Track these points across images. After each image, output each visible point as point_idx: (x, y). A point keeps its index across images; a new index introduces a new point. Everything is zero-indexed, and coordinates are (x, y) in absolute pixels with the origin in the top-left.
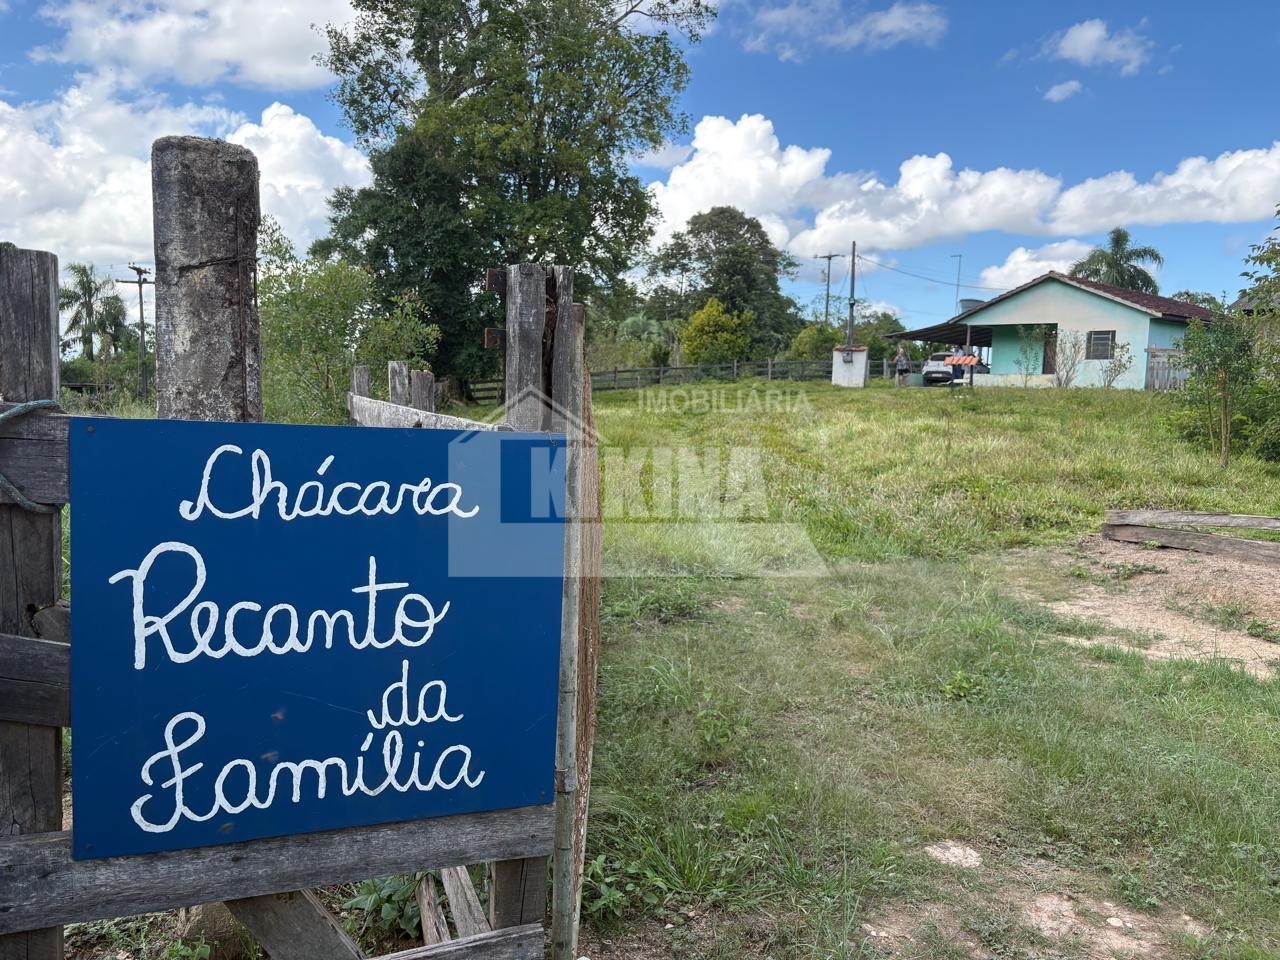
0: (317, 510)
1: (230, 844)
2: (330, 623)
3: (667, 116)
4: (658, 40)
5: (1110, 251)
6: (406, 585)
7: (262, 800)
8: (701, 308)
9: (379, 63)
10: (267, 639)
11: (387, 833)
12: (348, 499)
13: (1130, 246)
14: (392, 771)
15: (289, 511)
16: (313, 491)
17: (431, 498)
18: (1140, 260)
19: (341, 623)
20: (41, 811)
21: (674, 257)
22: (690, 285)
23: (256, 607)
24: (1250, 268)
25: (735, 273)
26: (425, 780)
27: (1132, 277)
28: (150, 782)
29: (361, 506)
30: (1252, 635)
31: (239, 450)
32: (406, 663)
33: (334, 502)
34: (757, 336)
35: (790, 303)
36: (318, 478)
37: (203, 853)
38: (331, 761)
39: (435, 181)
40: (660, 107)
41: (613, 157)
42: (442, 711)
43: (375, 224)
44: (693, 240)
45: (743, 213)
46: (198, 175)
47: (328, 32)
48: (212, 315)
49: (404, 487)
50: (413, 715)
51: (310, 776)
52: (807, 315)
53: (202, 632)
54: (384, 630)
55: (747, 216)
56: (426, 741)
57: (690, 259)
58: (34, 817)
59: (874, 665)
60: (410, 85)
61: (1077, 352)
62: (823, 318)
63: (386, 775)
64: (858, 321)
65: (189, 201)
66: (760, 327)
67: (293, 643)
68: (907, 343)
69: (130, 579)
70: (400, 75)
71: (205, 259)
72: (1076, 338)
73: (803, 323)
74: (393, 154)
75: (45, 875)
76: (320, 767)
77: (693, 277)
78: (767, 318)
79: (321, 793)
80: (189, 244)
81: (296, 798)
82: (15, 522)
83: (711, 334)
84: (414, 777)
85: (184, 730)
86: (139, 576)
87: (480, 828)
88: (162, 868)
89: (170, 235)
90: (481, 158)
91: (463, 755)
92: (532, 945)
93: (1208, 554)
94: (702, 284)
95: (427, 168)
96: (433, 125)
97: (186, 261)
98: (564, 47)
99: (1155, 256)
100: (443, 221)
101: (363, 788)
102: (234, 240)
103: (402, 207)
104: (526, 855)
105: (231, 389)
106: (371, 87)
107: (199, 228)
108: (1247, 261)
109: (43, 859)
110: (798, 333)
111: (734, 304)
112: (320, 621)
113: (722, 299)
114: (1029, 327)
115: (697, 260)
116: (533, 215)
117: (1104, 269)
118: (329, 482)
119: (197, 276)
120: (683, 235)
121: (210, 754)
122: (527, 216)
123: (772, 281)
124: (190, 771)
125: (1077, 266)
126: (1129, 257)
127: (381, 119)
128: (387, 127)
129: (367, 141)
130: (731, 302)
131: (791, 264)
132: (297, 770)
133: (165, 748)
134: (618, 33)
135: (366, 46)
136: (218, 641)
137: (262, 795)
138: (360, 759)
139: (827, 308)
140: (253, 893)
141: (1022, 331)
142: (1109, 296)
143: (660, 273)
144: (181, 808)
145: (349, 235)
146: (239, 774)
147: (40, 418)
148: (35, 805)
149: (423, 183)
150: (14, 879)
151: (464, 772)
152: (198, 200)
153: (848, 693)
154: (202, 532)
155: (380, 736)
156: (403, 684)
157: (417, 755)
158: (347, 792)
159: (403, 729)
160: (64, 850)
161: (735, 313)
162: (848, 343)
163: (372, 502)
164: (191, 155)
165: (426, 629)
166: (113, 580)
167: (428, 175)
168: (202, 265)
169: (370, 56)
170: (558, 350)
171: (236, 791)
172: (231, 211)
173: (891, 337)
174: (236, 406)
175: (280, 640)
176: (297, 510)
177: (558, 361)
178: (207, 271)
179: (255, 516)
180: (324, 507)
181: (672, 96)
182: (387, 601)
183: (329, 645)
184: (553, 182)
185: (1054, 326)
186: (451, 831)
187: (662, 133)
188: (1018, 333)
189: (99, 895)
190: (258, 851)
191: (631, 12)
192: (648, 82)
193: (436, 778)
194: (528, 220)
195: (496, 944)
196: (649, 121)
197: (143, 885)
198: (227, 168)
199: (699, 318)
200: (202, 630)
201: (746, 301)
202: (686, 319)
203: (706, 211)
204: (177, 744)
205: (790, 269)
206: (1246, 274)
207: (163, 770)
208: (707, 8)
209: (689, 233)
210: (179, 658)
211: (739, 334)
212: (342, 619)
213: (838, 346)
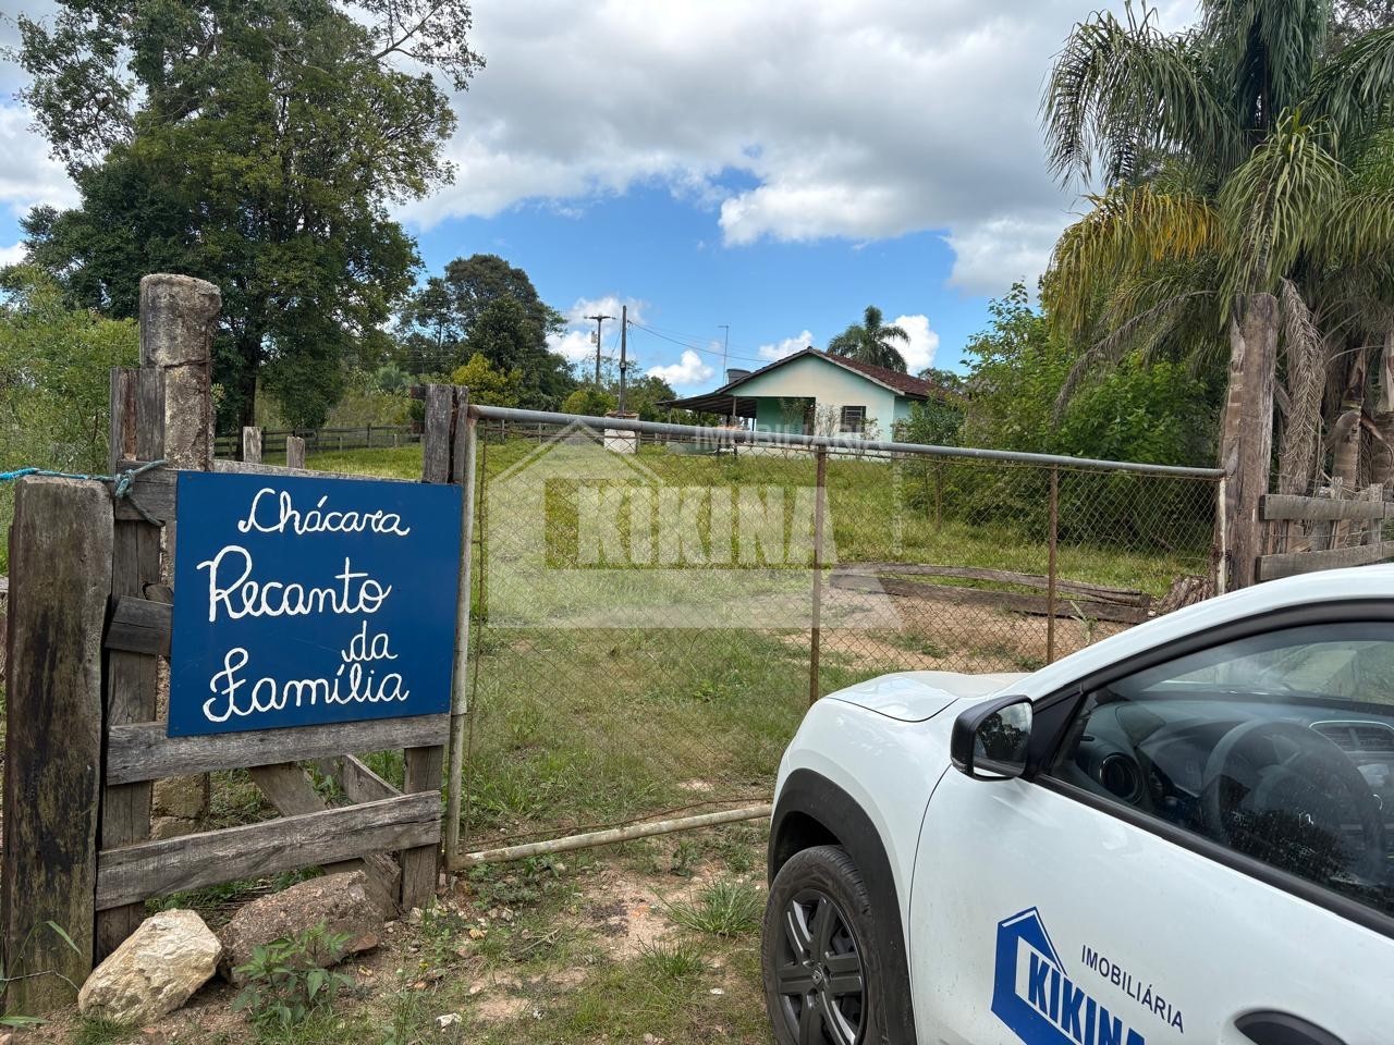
0: (316, 528)
1: (258, 730)
2: (322, 596)
3: (432, 163)
4: (421, 82)
5: (864, 328)
6: (366, 575)
7: (279, 704)
8: (465, 362)
9: (85, 66)
10: (285, 604)
11: (349, 728)
12: (335, 522)
13: (884, 324)
14: (355, 689)
15: (300, 529)
16: (315, 516)
17: (382, 522)
18: (891, 338)
19: (328, 596)
20: (146, 709)
21: (433, 303)
22: (449, 336)
23: (280, 586)
24: (967, 357)
25: (502, 329)
26: (374, 695)
27: (884, 354)
28: (215, 690)
29: (342, 526)
30: (924, 653)
31: (273, 492)
32: (365, 623)
33: (326, 523)
34: (526, 396)
35: (559, 360)
36: (318, 509)
37: (243, 735)
38: (319, 681)
39: (162, 210)
40: (423, 153)
41: (371, 198)
42: (385, 652)
43: (83, 252)
44: (452, 287)
45: (507, 262)
46: (180, 303)
47: (20, 23)
48: (187, 400)
49: (367, 515)
50: (368, 654)
51: (307, 689)
52: (578, 376)
53: (248, 599)
54: (353, 602)
55: (513, 266)
56: (375, 670)
57: (448, 308)
58: (141, 713)
59: (643, 682)
60: (124, 95)
61: (831, 426)
62: (594, 381)
63: (351, 691)
64: (630, 385)
65: (173, 321)
66: (528, 387)
67: (300, 608)
68: (677, 411)
69: (209, 567)
70: (112, 81)
71: (183, 361)
72: (831, 412)
73: (573, 385)
74: (108, 174)
75: (150, 746)
76: (313, 685)
77: (453, 328)
78: (536, 378)
79: (313, 702)
80: (172, 350)
81: (298, 704)
82: (139, 531)
83: (476, 393)
84: (368, 693)
85: (237, 658)
86: (214, 565)
87: (405, 727)
88: (219, 743)
89: (159, 344)
90: (219, 190)
91: (397, 680)
92: (434, 802)
93: (904, 596)
94: (462, 336)
95: (152, 194)
96: (157, 149)
97: (169, 362)
98: (316, 79)
99: (905, 336)
100: (173, 255)
101: (338, 699)
102: (203, 348)
103: (121, 237)
104: (432, 744)
105: (199, 451)
106: (75, 91)
107: (180, 339)
108: (965, 351)
109: (149, 737)
110: (569, 395)
111: (500, 360)
112: (316, 594)
113: (488, 355)
114: (790, 400)
115: (457, 310)
116: (280, 257)
117: (860, 345)
118: (324, 513)
119: (177, 372)
120: (441, 280)
121: (249, 674)
122: (273, 257)
123: (540, 338)
124: (238, 685)
125: (836, 341)
126: (881, 336)
127: (85, 129)
128: (93, 138)
129: (66, 152)
130: (498, 359)
131: (559, 321)
132: (299, 686)
133: (225, 669)
134: (376, 69)
135: (69, 44)
136: (257, 606)
137: (279, 701)
138: (337, 680)
139: (598, 369)
140: (271, 762)
141: (783, 404)
142: (860, 373)
143: (414, 322)
144: (232, 708)
145: (52, 263)
146: (266, 688)
147: (161, 470)
148: (142, 705)
149: (147, 211)
150: (130, 748)
151: (397, 691)
152: (180, 321)
153: (623, 701)
154: (250, 539)
155: (349, 666)
156: (363, 635)
157: (370, 679)
158: (328, 701)
159: (362, 663)
160: (162, 731)
161: (502, 370)
162: (620, 409)
163: (348, 524)
164: (176, 289)
165: (377, 602)
166: (199, 567)
167: (153, 202)
168: (181, 365)
169: (74, 56)
170: (459, 435)
171: (264, 697)
172: (203, 329)
173: (661, 405)
174: (201, 465)
175: (292, 607)
176: (305, 528)
177: (459, 442)
178: (185, 369)
179: (281, 531)
180: (320, 527)
181: (437, 142)
182: (356, 585)
183: (321, 610)
184: (301, 221)
185: (812, 400)
186: (388, 728)
187: (426, 181)
188: (778, 404)
189: (180, 760)
190: (274, 735)
191: (392, 49)
192: (410, 125)
193: (380, 694)
194: (275, 262)
195: (413, 801)
196: (411, 168)
197: (207, 753)
198: (202, 299)
199: (463, 372)
200: (248, 598)
201: (513, 359)
202: (448, 373)
203: (467, 257)
204: (231, 667)
205: (558, 326)
206: (964, 362)
207: (223, 683)
208: (474, 56)
209: (448, 279)
210: (234, 615)
211: (506, 394)
212: (329, 594)
213: (610, 412)
